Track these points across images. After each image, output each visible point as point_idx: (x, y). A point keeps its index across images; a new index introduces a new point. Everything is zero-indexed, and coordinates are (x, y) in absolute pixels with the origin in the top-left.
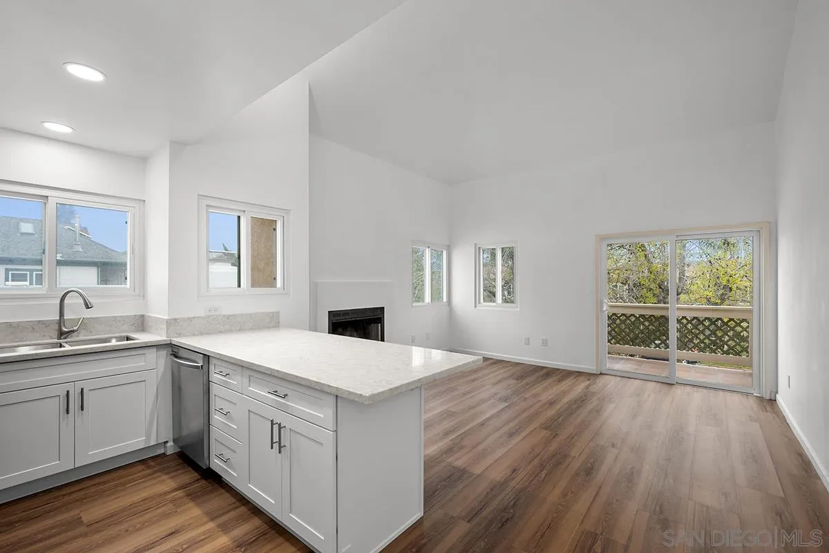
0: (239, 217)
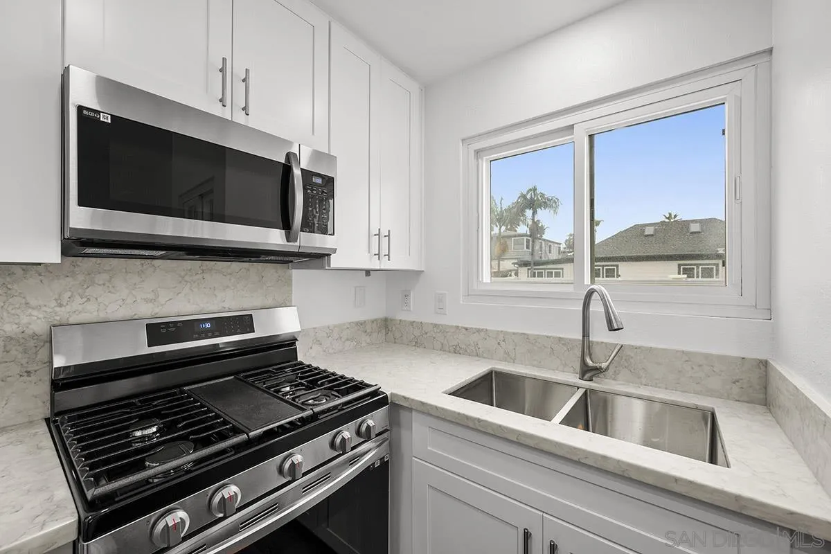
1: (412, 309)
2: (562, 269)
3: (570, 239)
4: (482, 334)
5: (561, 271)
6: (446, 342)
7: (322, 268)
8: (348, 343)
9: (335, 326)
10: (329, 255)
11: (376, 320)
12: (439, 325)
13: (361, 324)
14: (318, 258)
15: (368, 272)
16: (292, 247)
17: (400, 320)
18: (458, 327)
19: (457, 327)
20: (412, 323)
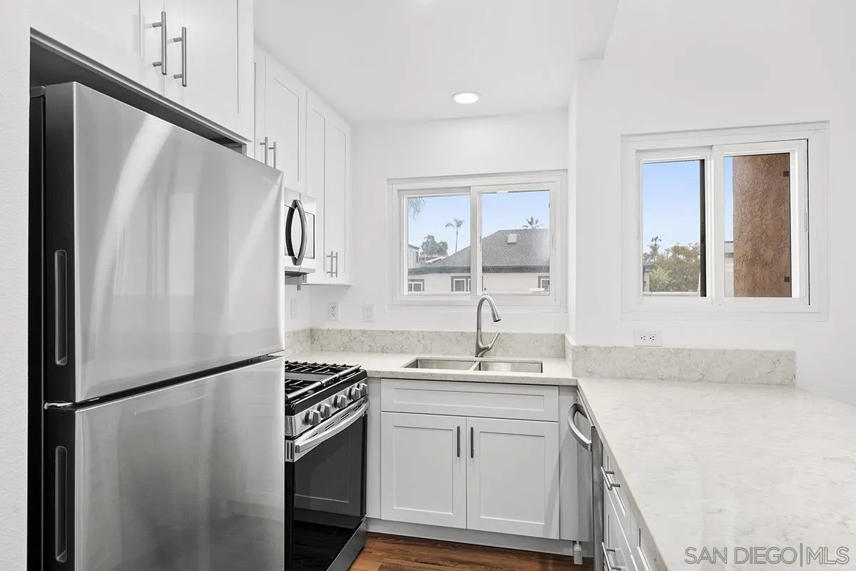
0: (702, 162)
1: (340, 320)
2: (423, 281)
3: (428, 242)
4: (406, 335)
5: (421, 283)
6: (373, 344)
10: (307, 274)
11: (305, 330)
12: (367, 331)
13: (296, 333)
14: (302, 276)
17: (328, 330)
18: (385, 331)
20: (340, 331)
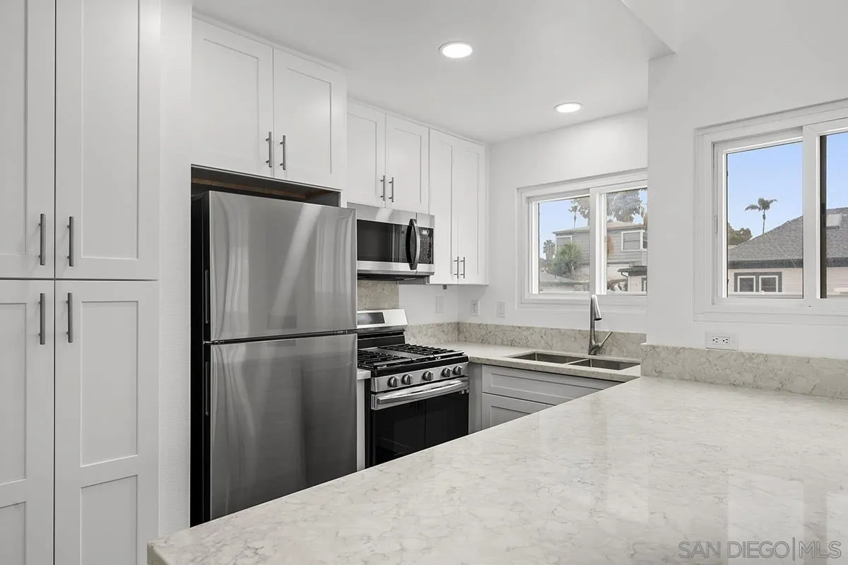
1: (479, 315)
4: (531, 330)
6: (506, 339)
7: (424, 284)
8: (432, 338)
9: (424, 325)
10: (428, 276)
11: (451, 323)
12: (500, 326)
13: (441, 325)
14: (422, 278)
15: (445, 286)
16: (413, 272)
17: (470, 324)
19: (513, 327)
20: (479, 325)
